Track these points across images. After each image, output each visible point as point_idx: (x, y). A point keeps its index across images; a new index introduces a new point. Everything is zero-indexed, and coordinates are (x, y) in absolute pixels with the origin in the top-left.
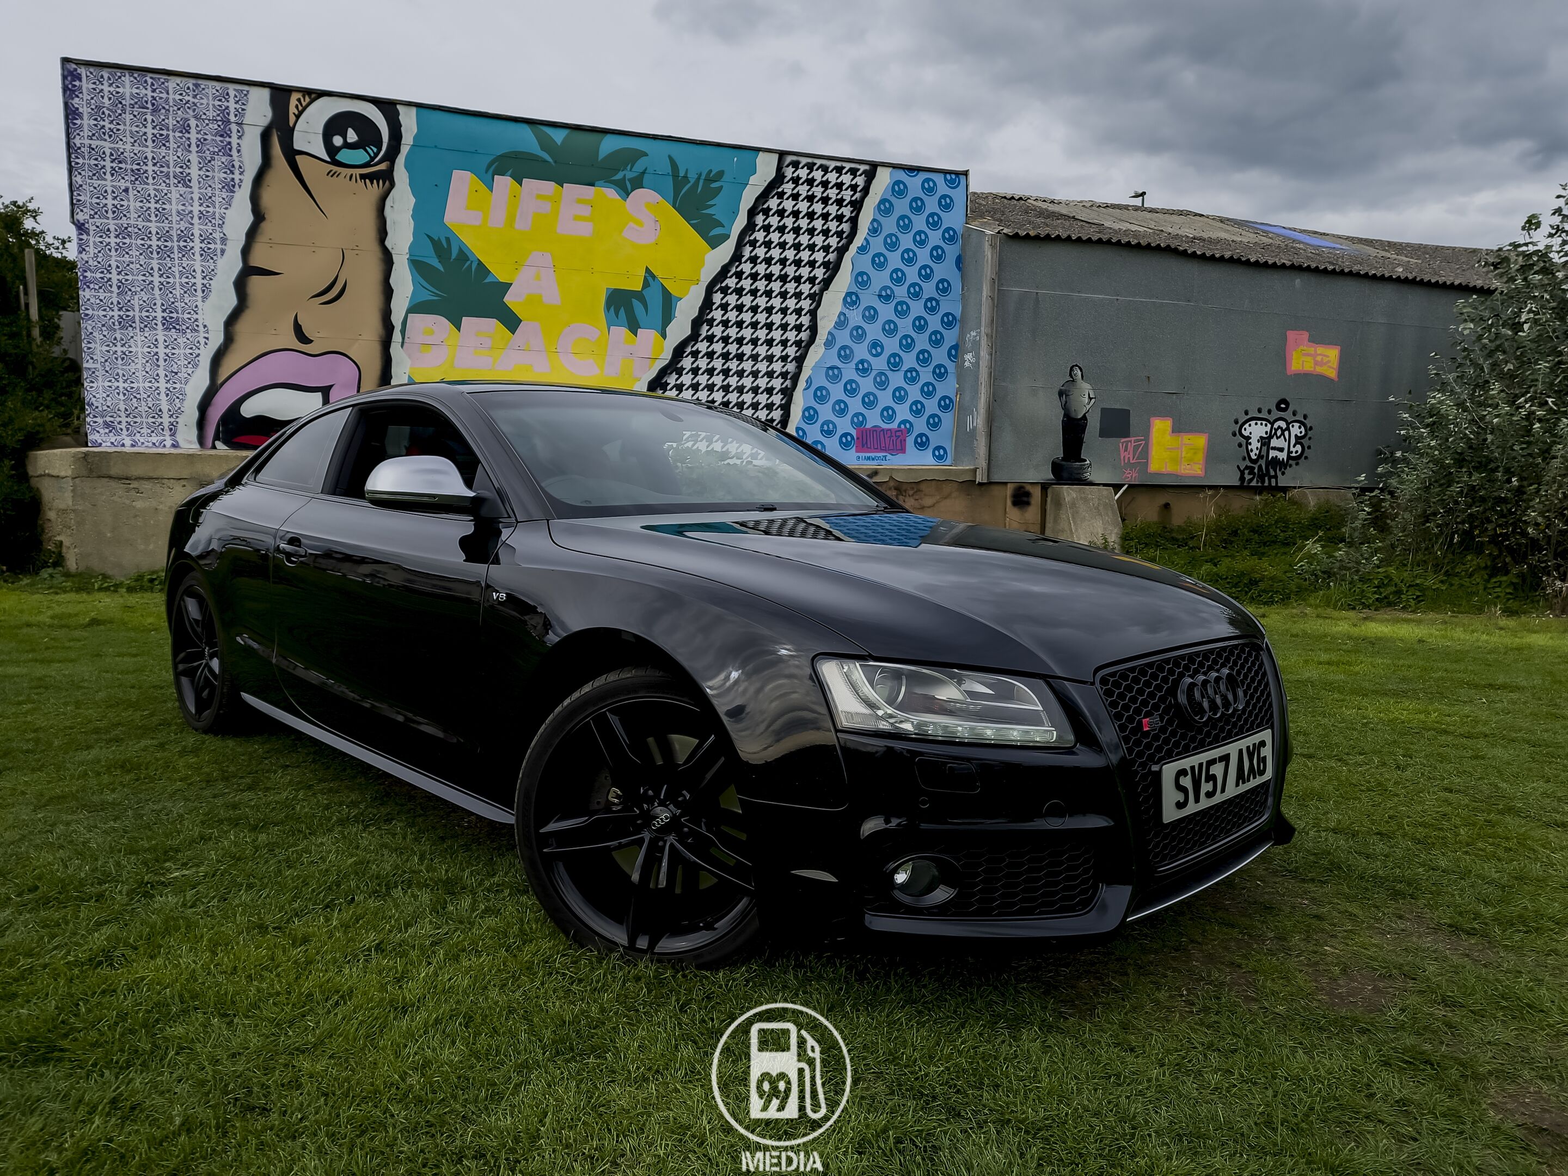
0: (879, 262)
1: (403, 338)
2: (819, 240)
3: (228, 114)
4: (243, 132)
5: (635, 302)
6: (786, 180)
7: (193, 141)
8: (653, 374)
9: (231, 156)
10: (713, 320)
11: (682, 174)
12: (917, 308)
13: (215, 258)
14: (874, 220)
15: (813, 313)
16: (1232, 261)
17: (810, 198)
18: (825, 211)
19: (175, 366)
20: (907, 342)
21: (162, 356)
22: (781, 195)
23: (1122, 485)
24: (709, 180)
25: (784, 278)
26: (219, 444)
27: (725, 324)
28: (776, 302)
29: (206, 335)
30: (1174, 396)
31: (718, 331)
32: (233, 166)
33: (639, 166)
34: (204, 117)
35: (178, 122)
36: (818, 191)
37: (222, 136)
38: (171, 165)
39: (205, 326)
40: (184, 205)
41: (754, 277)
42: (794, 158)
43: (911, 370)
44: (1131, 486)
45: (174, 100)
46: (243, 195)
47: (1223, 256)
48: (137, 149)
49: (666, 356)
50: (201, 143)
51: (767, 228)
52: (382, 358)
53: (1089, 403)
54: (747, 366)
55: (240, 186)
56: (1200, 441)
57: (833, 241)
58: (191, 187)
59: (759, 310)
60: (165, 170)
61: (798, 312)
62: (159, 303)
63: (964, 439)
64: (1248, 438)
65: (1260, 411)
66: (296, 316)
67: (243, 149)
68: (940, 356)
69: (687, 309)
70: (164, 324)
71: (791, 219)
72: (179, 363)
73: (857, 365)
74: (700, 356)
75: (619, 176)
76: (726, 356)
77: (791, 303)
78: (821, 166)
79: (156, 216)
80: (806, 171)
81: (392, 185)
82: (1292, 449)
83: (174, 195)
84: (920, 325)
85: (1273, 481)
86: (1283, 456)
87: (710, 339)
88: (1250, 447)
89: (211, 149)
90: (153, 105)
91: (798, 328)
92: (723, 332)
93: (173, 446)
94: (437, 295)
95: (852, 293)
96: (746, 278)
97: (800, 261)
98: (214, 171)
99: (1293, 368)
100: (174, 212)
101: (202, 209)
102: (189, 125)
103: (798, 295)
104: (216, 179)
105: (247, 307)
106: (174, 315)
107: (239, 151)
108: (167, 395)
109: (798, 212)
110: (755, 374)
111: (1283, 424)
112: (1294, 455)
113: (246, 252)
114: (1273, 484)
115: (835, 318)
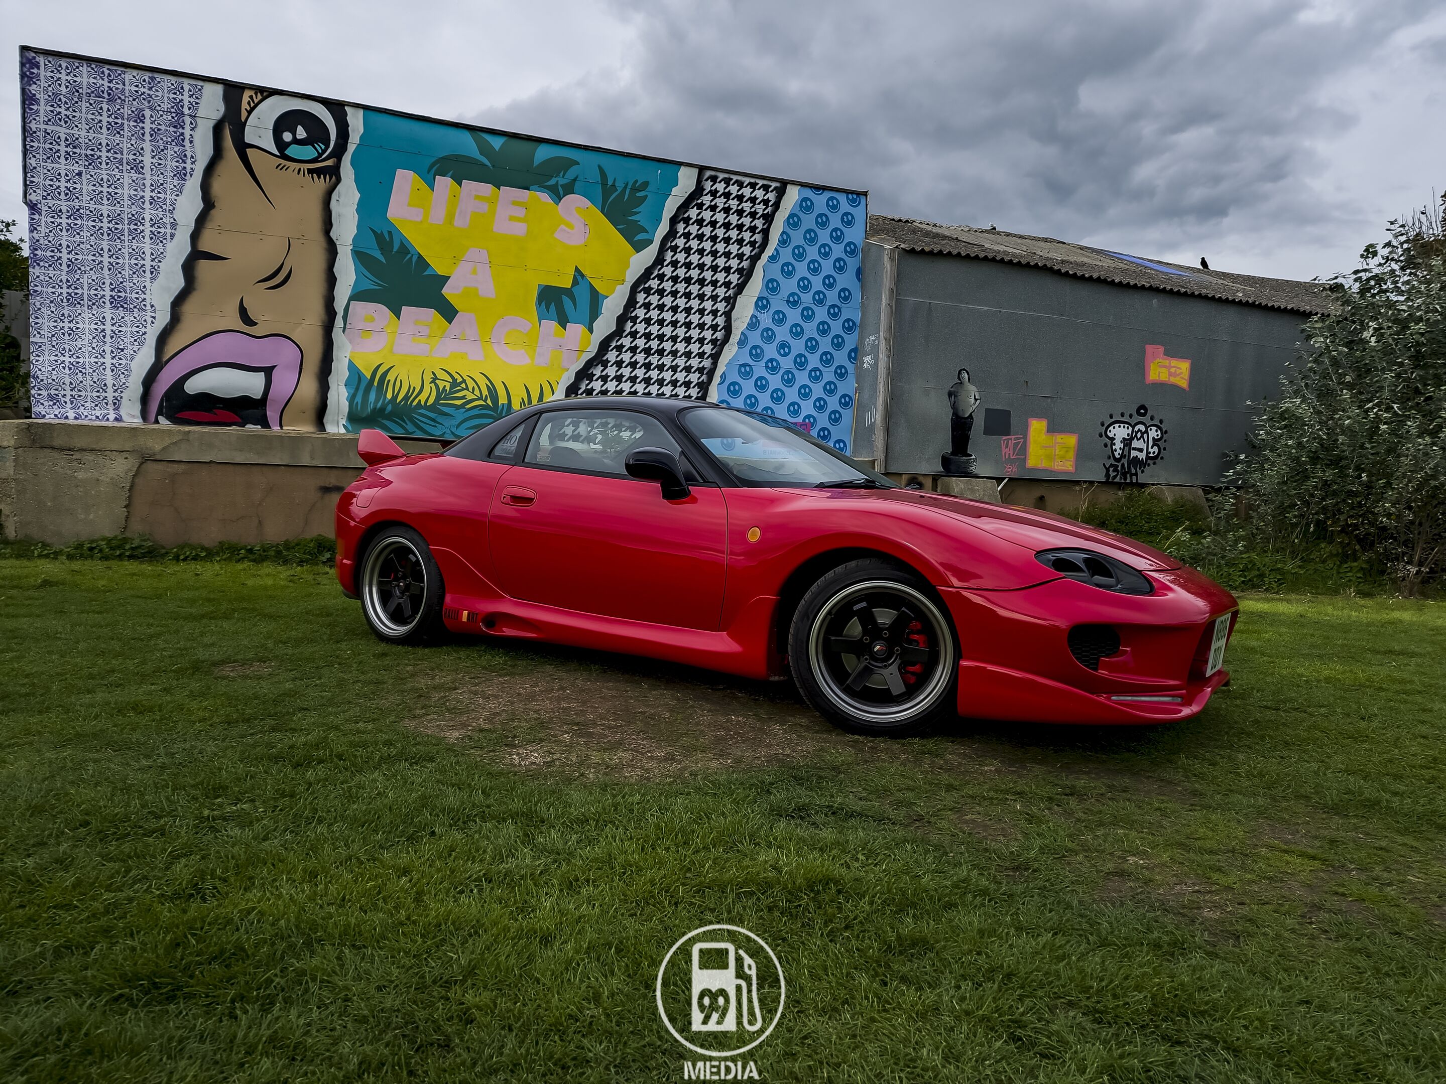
0: (788, 271)
1: (345, 324)
2: (734, 249)
3: (182, 107)
4: (196, 124)
5: (566, 300)
6: (705, 193)
7: (147, 130)
8: (580, 365)
9: (184, 146)
10: (636, 317)
11: (610, 183)
12: (821, 314)
13: (165, 241)
14: (783, 232)
15: (728, 315)
16: (1099, 281)
17: (727, 210)
18: (740, 222)
19: (121, 343)
20: (812, 346)
21: (108, 332)
22: (700, 206)
23: (1003, 479)
24: (634, 189)
25: (701, 282)
26: (161, 419)
27: (648, 321)
28: (695, 304)
29: (153, 315)
30: (1049, 400)
31: (641, 328)
32: (185, 156)
33: (571, 173)
34: (158, 108)
35: (133, 112)
36: (734, 203)
37: (175, 127)
38: (125, 152)
39: (152, 306)
40: (136, 190)
41: (675, 279)
42: (713, 173)
43: (815, 369)
44: (1011, 480)
45: (130, 91)
46: (194, 184)
47: (1091, 276)
48: (91, 135)
49: (592, 350)
50: (154, 133)
51: (687, 236)
52: (324, 342)
53: (974, 404)
54: (667, 361)
55: (191, 175)
56: (1071, 440)
57: (747, 250)
58: (143, 174)
59: (679, 310)
60: (119, 156)
61: (714, 313)
62: (107, 283)
63: (863, 433)
64: (1113, 439)
65: (1122, 415)
66: (242, 299)
67: (196, 140)
68: (841, 357)
69: (612, 306)
70: (111, 303)
71: (709, 228)
72: (125, 340)
73: (767, 363)
74: (624, 350)
75: (552, 182)
76: (647, 351)
77: (708, 305)
78: (737, 181)
79: (108, 199)
80: (723, 185)
81: (339, 180)
82: (1150, 450)
83: (127, 181)
84: (824, 329)
85: (1134, 478)
86: (1142, 456)
87: (634, 335)
88: (1114, 447)
89: (165, 139)
90: (109, 94)
91: (714, 328)
92: (645, 329)
93: (116, 419)
94: (379, 285)
95: (764, 298)
96: (667, 280)
97: (717, 266)
98: (166, 159)
99: (1151, 378)
100: (126, 196)
101: (153, 194)
102: (143, 116)
103: (714, 298)
104: (168, 167)
105: (194, 289)
106: (123, 294)
107: (191, 142)
108: (112, 371)
109: (715, 222)
110: (674, 369)
111: (1143, 428)
112: (1151, 455)
113: (195, 237)
114: (1134, 481)
115: (748, 320)
